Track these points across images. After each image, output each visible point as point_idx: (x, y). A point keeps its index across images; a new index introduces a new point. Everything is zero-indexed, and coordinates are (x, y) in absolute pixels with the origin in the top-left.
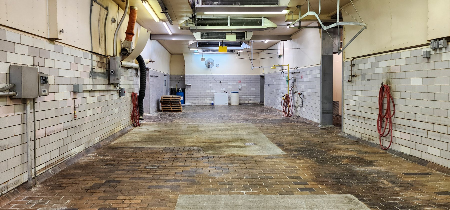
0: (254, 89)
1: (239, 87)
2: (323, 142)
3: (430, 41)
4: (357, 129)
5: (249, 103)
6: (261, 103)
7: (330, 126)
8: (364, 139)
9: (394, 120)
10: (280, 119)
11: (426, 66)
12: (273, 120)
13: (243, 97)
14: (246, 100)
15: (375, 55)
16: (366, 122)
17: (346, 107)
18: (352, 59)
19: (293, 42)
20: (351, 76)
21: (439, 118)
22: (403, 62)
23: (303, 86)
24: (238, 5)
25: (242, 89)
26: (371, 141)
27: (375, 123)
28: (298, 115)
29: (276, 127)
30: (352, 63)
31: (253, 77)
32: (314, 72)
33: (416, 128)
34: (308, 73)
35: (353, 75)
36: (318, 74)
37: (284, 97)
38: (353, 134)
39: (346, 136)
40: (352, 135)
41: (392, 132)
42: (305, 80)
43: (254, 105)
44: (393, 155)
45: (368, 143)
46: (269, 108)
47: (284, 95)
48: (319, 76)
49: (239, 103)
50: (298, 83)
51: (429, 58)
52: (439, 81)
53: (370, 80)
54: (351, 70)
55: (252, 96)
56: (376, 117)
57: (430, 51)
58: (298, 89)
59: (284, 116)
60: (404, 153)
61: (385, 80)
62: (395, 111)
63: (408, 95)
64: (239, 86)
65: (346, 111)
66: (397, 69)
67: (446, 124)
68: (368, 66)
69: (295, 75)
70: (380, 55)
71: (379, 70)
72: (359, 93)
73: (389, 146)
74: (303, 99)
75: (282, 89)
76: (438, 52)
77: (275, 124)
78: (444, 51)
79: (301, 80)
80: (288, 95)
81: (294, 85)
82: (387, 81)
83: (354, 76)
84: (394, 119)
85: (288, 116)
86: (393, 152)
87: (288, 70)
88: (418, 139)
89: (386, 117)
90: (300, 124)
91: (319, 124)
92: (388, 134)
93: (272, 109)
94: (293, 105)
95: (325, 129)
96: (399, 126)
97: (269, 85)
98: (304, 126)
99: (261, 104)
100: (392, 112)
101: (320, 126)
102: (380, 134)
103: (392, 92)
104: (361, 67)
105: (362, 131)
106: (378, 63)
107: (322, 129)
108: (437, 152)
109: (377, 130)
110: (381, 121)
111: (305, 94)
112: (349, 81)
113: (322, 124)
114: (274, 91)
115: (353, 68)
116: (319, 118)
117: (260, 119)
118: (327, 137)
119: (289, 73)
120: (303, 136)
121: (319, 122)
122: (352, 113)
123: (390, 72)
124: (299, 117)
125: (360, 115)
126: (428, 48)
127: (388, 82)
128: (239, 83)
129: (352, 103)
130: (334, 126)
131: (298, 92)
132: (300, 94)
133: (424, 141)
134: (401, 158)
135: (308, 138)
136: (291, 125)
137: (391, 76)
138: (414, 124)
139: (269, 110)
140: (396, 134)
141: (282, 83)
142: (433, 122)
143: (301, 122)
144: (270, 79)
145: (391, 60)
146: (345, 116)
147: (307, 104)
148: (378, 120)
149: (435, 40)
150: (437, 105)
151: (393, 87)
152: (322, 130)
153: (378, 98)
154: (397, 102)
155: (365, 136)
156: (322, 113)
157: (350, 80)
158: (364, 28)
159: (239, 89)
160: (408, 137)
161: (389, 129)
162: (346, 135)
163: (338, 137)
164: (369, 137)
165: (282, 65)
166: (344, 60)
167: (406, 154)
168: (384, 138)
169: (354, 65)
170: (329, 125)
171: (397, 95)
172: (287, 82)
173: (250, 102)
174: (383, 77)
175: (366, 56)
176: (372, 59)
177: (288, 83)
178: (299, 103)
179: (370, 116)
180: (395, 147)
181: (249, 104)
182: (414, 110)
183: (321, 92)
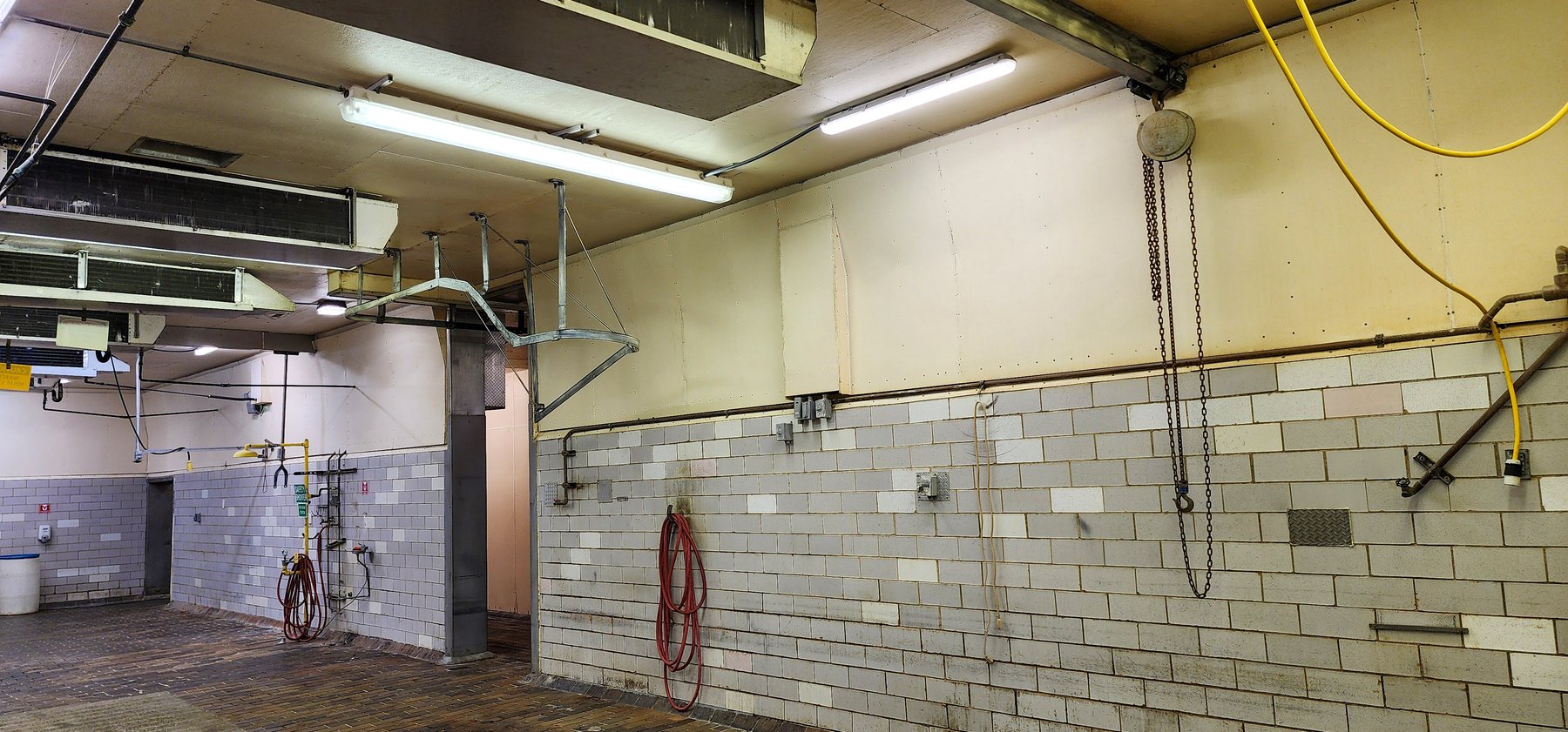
0: (117, 537)
1: (43, 532)
2: (492, 722)
3: (792, 398)
4: (588, 657)
5: (93, 601)
6: (148, 594)
7: (478, 657)
8: (613, 685)
9: (706, 618)
10: (275, 653)
11: (783, 463)
12: (249, 663)
13: (61, 574)
14: (79, 584)
15: (640, 427)
16: (617, 630)
17: (545, 586)
18: (565, 433)
19: (323, 362)
20: (563, 485)
21: (822, 602)
22: (722, 449)
23: (369, 522)
24: (187, 224)
25: (54, 539)
26: (636, 690)
27: (650, 631)
28: (344, 627)
29: (284, 689)
30: (565, 446)
31: (116, 488)
32: (417, 471)
33: (765, 634)
34: (393, 473)
35: (571, 484)
36: (436, 479)
37: (291, 566)
38: (572, 673)
39: (552, 685)
40: (571, 677)
41: (699, 656)
42: (381, 498)
43: (117, 605)
44: (709, 722)
45: (626, 697)
46: (196, 611)
47: (288, 558)
48: (439, 484)
49: (40, 605)
50: (348, 511)
51: (789, 443)
52: (816, 503)
53: (626, 499)
54: (566, 468)
55: (104, 569)
56: (652, 612)
57: (791, 425)
58: (349, 533)
59: (287, 640)
60: (737, 713)
61: (675, 499)
62: (705, 589)
63: (739, 543)
64: (41, 527)
65: (544, 602)
66: (709, 468)
67: (842, 615)
68: (618, 458)
69: (333, 479)
70: (656, 425)
71: (655, 470)
72: (591, 540)
73: (694, 699)
74: (370, 567)
75: (268, 532)
76: (810, 428)
77: (274, 677)
78: (824, 425)
79: (360, 499)
80: (307, 557)
81: (329, 518)
82: (678, 502)
83: (573, 486)
84: (704, 613)
85: (304, 637)
86: (707, 712)
87: (307, 460)
88: (774, 666)
89: (683, 609)
90: (371, 663)
91: (441, 656)
92: (688, 663)
93: (215, 614)
94: (327, 593)
95: (468, 670)
96: (720, 632)
97: (197, 518)
98: (391, 669)
99: (149, 597)
100: (699, 594)
101: (447, 660)
102: (665, 665)
103: (696, 535)
104: (596, 458)
105: (606, 660)
106: (652, 451)
107: (458, 671)
108: (824, 696)
109: (656, 653)
110: (666, 624)
111: (380, 548)
112: (557, 503)
113: (453, 652)
114: (228, 539)
115: (569, 460)
116: (442, 631)
117: (186, 665)
118: (496, 700)
119: (308, 473)
120: (409, 708)
121: (441, 646)
122: (570, 604)
123: (686, 479)
124: (352, 636)
125: (598, 610)
126: (787, 417)
127: (683, 505)
128: (44, 516)
129: (570, 572)
130: (491, 654)
131: (349, 545)
132: (358, 551)
133: (788, 668)
134: (733, 728)
135: (433, 714)
136: (338, 673)
137: (691, 488)
138: (760, 622)
139: (203, 621)
140: (713, 658)
141: (269, 511)
142: (809, 612)
143: (368, 656)
144: (205, 494)
145: (689, 442)
146: (544, 618)
147: (388, 584)
148: (659, 622)
149: (804, 398)
150: (817, 566)
151: (696, 519)
152: (461, 674)
153: (658, 552)
154: (712, 562)
155: (615, 675)
156: (454, 614)
157: (562, 498)
158: (626, 349)
159: (37, 543)
160: (745, 663)
161: (694, 645)
162: (550, 680)
163: (529, 691)
164: (629, 676)
165: (280, 443)
166: (535, 435)
167: (741, 715)
168: (677, 676)
169: (572, 453)
170: (477, 653)
171: (710, 542)
172: (303, 508)
173: (93, 596)
174: (666, 491)
175: (612, 426)
176: (632, 437)
177: (303, 512)
178: (355, 583)
179: (627, 610)
180: (710, 699)
181: (88, 601)
182: (758, 583)
183: (450, 541)
